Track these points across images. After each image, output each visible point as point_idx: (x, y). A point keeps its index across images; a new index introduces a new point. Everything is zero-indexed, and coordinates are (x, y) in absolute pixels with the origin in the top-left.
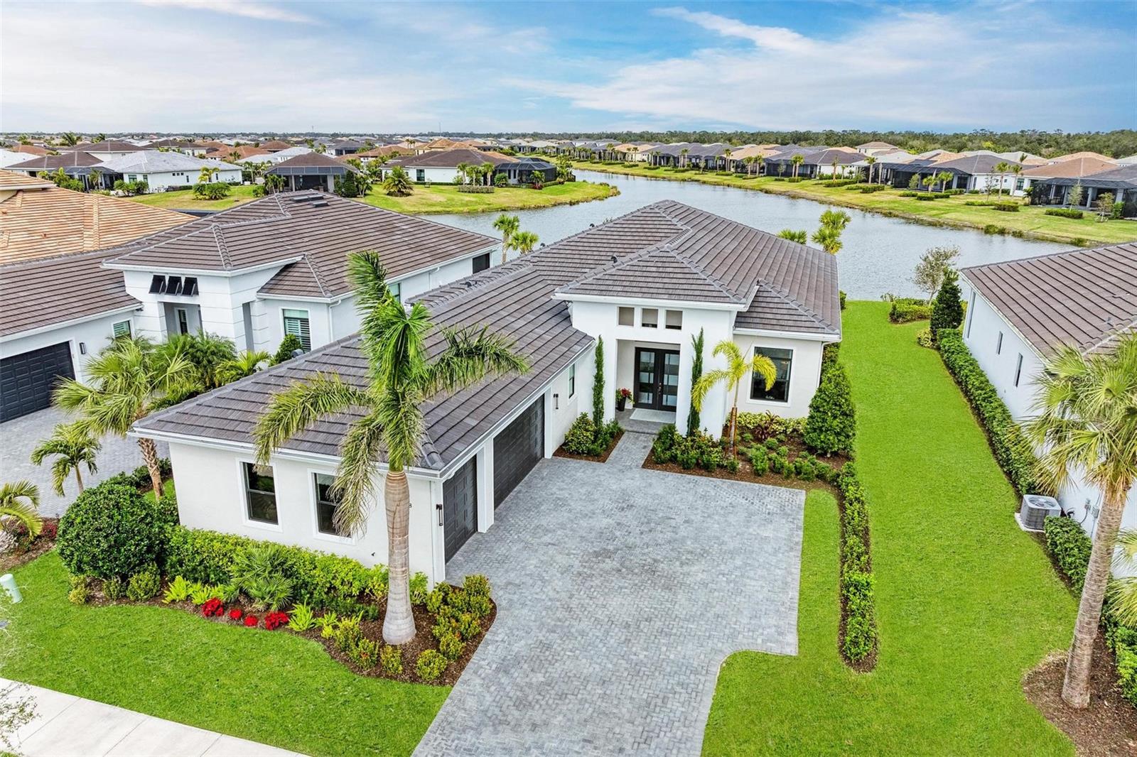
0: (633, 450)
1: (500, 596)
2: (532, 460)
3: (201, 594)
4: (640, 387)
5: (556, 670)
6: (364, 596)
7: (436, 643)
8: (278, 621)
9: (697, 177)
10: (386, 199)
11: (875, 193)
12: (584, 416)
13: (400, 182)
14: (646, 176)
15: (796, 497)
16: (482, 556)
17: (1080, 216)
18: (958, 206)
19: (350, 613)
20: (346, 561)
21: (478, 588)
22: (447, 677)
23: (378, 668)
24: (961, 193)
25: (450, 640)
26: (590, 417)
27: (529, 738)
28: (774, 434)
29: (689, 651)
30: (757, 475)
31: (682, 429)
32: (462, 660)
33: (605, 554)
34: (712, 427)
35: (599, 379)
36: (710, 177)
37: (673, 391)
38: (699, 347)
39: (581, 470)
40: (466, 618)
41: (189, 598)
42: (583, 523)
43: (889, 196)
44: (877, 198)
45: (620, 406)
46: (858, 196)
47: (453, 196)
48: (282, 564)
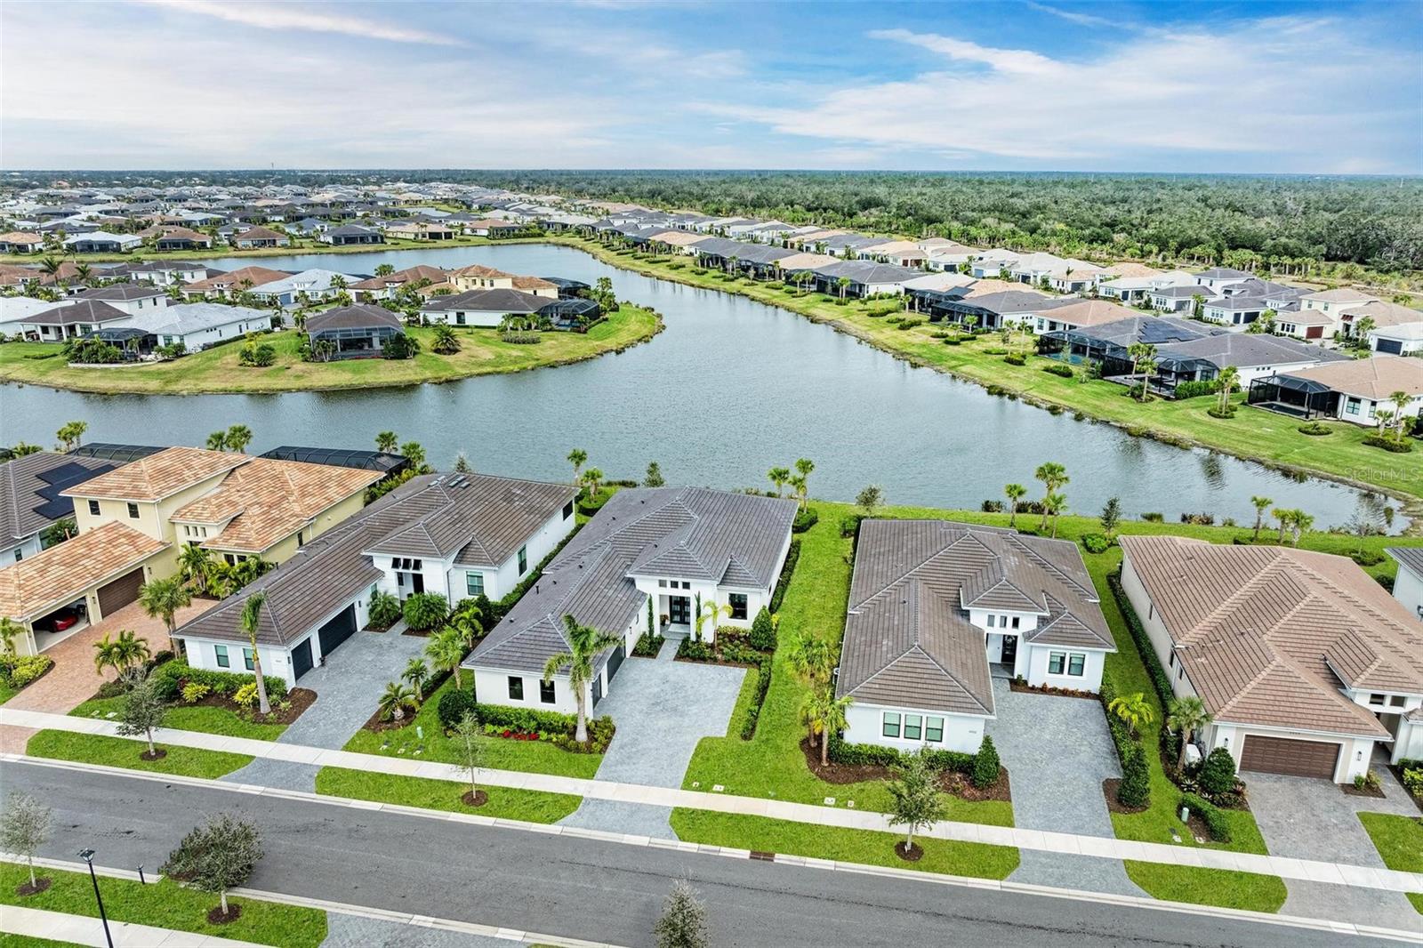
0: (669, 649)
1: (615, 723)
2: (621, 659)
3: (501, 730)
4: (673, 613)
5: (640, 748)
6: (565, 727)
7: (596, 740)
8: (534, 737)
9: (746, 290)
10: (435, 360)
11: (912, 330)
12: (644, 633)
13: (448, 340)
14: (692, 285)
15: (740, 673)
16: (606, 708)
17: (1068, 375)
18: (977, 354)
19: (561, 732)
20: (554, 713)
21: (607, 720)
22: (602, 752)
23: (578, 750)
24: (989, 331)
25: (601, 738)
26: (648, 633)
27: (633, 767)
28: (739, 638)
29: (688, 738)
30: (727, 662)
31: (693, 638)
32: (606, 746)
33: (657, 704)
34: (709, 637)
35: (651, 614)
36: (759, 290)
37: (688, 614)
38: (698, 600)
39: (644, 662)
40: (606, 731)
41: (495, 731)
42: (647, 691)
43: (923, 336)
44: (909, 339)
45: (663, 623)
46: (895, 333)
47: (499, 349)
48: (531, 716)
